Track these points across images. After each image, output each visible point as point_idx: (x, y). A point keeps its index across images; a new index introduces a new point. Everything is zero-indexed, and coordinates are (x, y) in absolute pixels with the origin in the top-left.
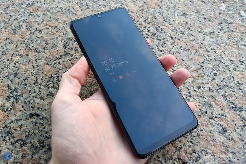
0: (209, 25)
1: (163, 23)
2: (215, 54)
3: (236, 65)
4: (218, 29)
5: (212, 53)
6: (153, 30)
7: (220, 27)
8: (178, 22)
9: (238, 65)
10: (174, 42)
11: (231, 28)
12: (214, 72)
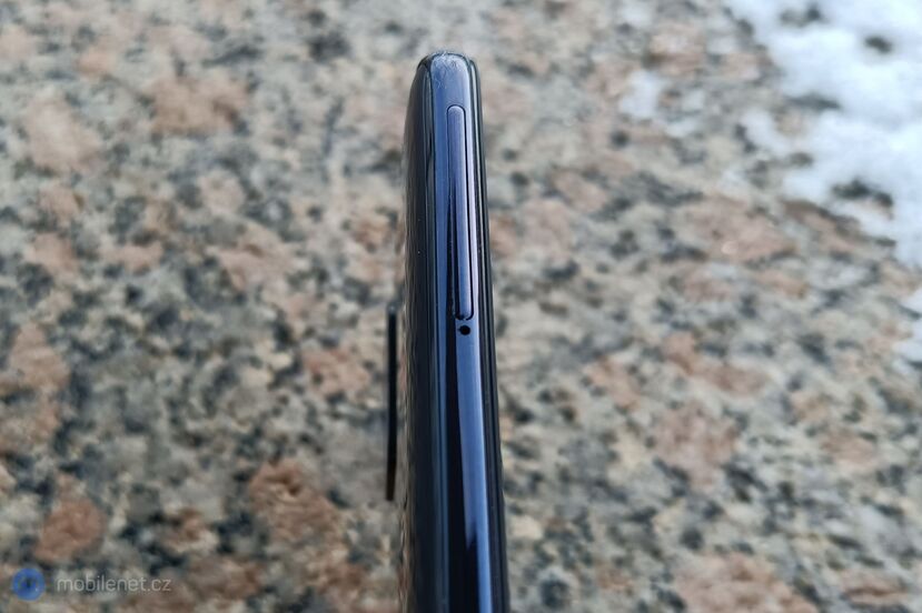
0: (544, 223)
1: (241, 230)
2: (563, 436)
3: (703, 505)
4: (602, 244)
5: (547, 423)
6: (162, 284)
7: (609, 231)
8: (345, 215)
9: (719, 500)
10: (296, 368)
11: (687, 236)
12: (544, 575)
